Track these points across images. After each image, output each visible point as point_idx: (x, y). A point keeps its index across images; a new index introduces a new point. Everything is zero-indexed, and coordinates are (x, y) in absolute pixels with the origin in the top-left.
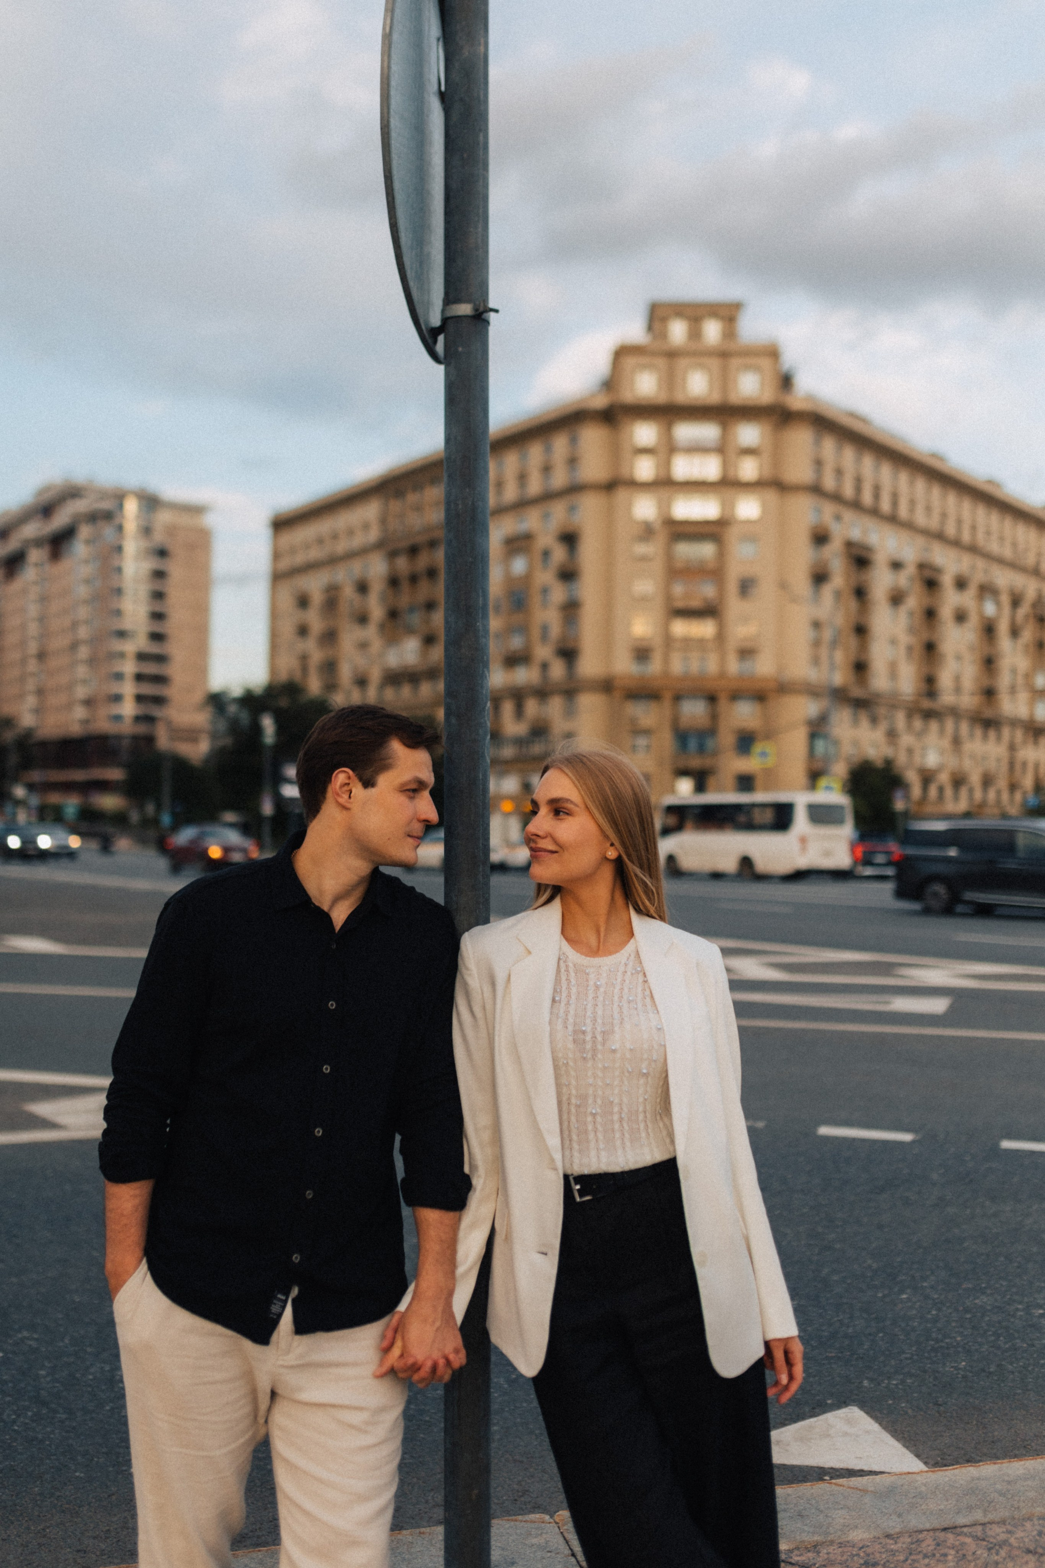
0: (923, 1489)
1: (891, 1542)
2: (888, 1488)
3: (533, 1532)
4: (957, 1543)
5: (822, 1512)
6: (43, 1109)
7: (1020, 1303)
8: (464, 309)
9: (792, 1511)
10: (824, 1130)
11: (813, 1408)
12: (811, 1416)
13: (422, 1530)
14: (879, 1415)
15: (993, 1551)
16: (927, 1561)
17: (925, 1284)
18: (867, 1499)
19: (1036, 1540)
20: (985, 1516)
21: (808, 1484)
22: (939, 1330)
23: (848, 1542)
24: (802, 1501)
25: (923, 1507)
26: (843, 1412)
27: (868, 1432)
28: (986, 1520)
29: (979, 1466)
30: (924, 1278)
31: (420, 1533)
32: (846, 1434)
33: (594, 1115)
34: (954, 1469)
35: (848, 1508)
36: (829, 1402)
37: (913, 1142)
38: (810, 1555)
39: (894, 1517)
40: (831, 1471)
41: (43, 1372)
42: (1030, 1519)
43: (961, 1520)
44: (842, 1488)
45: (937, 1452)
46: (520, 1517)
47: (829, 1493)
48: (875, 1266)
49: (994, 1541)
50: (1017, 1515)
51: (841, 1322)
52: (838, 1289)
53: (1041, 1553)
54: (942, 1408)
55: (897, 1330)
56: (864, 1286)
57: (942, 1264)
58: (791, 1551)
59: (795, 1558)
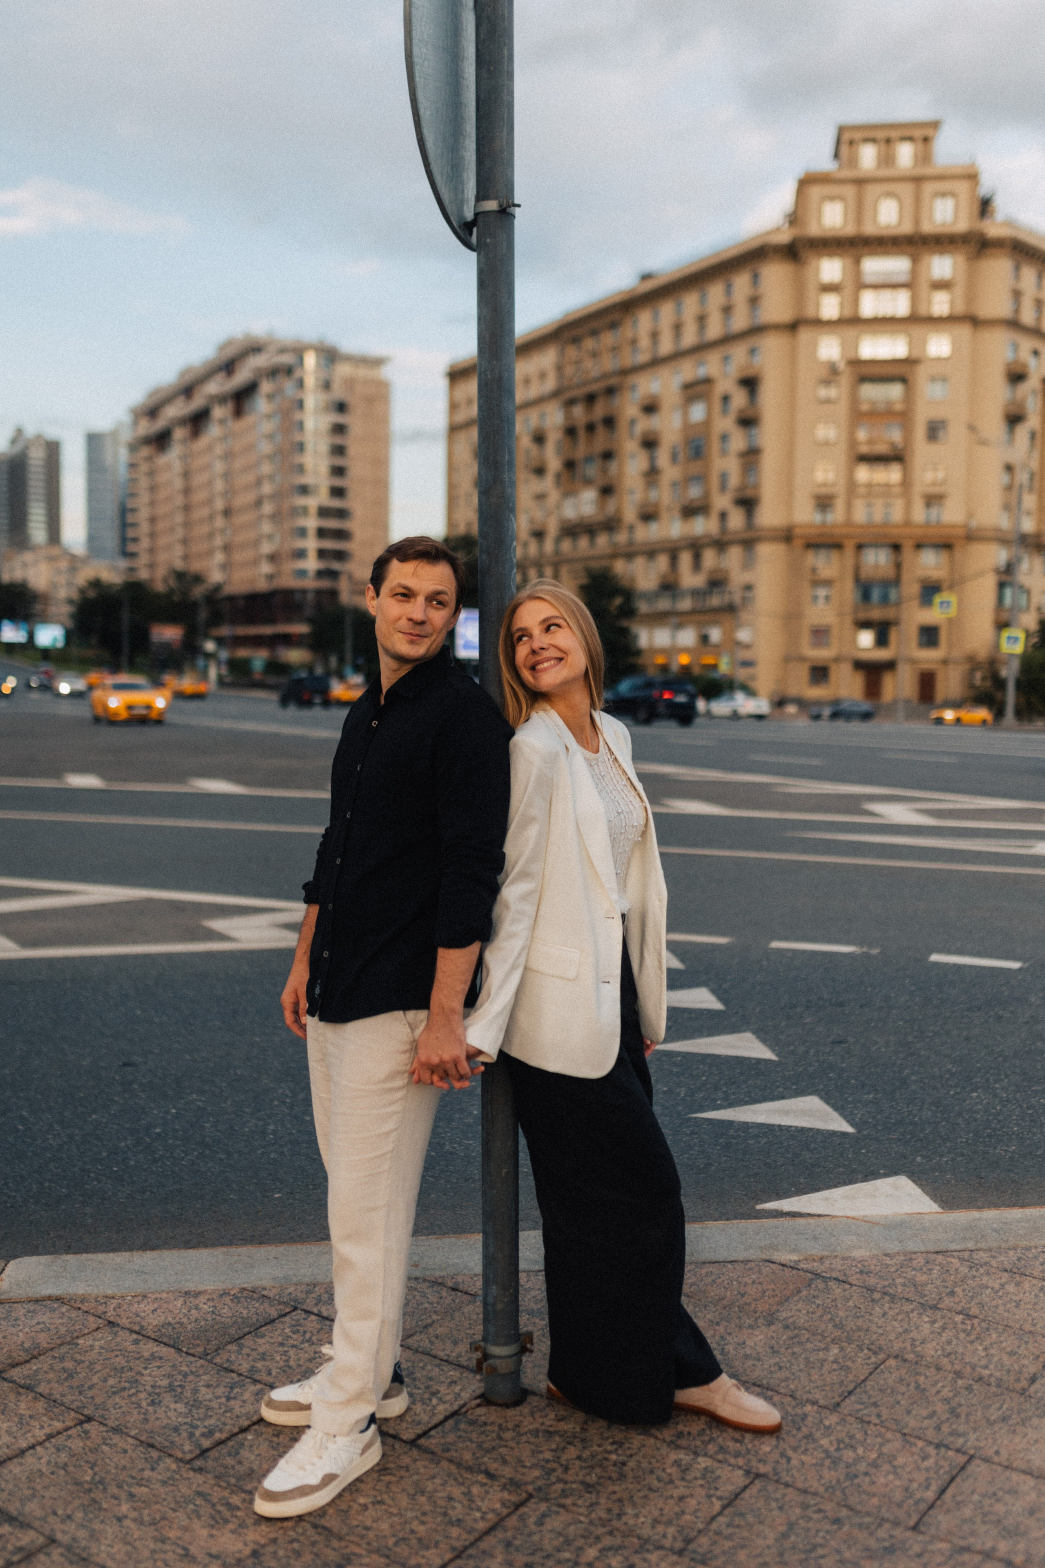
1: (888, 1258)
2: (897, 1223)
4: (944, 1262)
5: (834, 1236)
6: (218, 925)
8: (491, 205)
9: (809, 1234)
10: (935, 958)
11: (866, 1176)
12: (862, 1182)
14: (924, 1183)
15: (974, 1269)
16: (914, 1273)
17: (997, 1086)
18: (876, 1229)
19: (1014, 1264)
20: (975, 1245)
22: (999, 1121)
23: (851, 1257)
24: (819, 1228)
25: (923, 1237)
26: (892, 1180)
27: (910, 1195)
28: (973, 1248)
29: (983, 1210)
30: (996, 1082)
32: (890, 1196)
34: (960, 1212)
35: (858, 1235)
36: (881, 1172)
37: (1020, 969)
38: (815, 1264)
39: (895, 1242)
41: (207, 1125)
42: (1015, 1249)
43: (953, 1246)
47: (844, 1224)
48: (954, 1070)
49: (977, 1262)
50: (1003, 1245)
51: (910, 1112)
52: (914, 1087)
53: (1016, 1272)
54: (983, 1181)
55: (960, 1120)
56: (939, 1085)
57: (1018, 1071)
58: (799, 1261)
59: (802, 1266)
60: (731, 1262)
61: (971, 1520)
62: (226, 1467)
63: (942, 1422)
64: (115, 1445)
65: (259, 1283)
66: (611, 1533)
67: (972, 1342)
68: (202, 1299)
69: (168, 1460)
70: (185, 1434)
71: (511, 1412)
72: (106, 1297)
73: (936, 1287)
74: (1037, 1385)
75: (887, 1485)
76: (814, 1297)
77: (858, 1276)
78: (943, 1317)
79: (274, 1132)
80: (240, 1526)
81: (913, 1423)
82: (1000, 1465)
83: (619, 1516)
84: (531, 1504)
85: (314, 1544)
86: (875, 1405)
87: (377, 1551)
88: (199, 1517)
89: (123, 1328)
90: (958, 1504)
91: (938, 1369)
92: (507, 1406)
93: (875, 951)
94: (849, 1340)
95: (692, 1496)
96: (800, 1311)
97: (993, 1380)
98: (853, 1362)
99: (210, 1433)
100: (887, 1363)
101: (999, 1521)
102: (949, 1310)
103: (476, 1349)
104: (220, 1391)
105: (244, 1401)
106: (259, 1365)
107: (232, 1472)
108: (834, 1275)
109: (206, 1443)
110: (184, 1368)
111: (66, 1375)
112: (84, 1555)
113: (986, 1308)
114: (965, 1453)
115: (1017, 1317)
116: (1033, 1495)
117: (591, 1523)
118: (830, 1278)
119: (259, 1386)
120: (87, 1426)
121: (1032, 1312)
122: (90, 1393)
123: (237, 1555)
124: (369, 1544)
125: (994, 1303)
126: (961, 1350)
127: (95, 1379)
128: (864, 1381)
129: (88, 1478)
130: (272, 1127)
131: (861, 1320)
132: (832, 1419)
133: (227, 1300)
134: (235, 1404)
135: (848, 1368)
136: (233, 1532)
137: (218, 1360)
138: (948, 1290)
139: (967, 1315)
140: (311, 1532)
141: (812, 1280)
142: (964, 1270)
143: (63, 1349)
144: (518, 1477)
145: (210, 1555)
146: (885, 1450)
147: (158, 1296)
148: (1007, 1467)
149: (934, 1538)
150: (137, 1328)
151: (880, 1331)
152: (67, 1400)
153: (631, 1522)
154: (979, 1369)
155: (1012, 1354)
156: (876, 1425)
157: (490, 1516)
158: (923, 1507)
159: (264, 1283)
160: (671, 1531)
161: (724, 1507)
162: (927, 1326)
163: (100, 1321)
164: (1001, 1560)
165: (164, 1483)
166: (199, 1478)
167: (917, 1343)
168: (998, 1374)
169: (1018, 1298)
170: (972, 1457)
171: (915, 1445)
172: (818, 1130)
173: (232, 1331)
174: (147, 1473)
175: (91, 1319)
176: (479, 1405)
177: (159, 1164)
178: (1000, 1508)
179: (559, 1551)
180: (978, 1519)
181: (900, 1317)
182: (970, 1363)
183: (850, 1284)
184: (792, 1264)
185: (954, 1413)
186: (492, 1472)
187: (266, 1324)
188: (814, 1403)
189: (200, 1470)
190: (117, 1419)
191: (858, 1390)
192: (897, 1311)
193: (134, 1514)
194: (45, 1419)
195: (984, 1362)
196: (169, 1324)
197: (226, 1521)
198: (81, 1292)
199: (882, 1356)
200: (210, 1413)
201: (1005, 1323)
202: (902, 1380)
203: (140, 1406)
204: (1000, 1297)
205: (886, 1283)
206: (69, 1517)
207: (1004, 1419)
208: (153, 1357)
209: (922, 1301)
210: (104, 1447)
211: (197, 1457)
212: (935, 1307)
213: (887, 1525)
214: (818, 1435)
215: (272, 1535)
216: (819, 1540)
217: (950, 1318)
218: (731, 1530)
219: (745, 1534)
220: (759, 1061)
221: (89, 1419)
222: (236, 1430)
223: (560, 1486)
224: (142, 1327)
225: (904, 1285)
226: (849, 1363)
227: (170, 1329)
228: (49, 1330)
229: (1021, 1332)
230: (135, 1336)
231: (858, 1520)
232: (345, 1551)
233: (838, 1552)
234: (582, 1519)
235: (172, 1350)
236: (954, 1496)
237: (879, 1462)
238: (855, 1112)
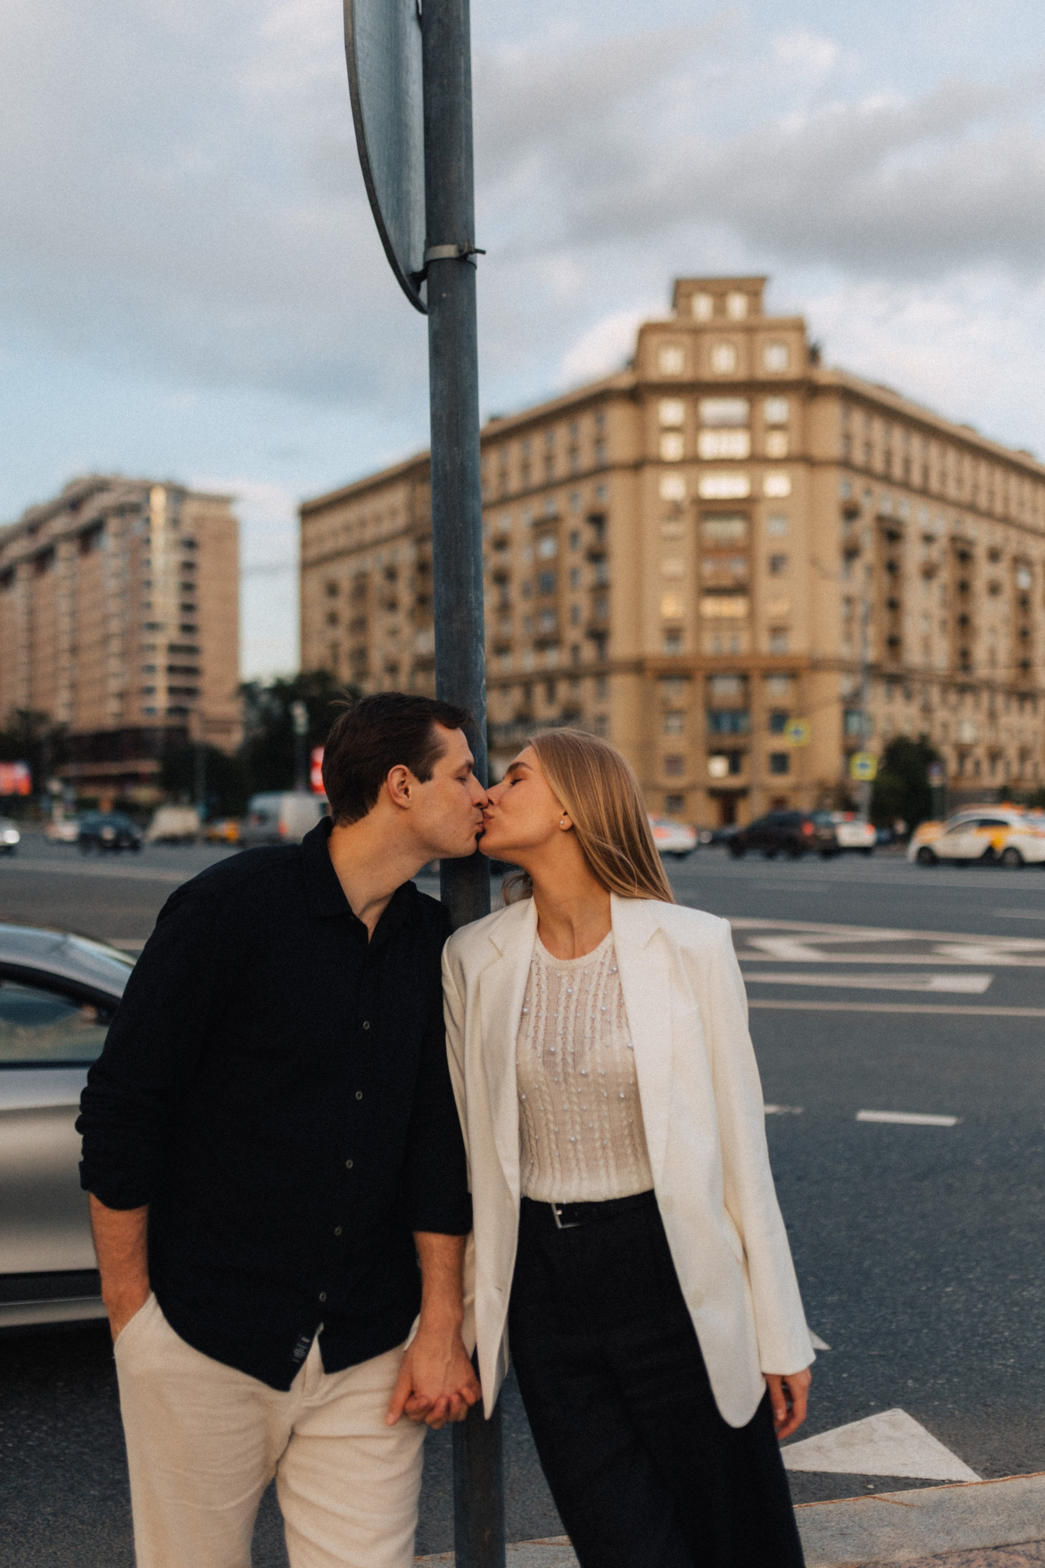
0: (972, 1503)
1: (940, 1562)
2: (935, 1503)
3: (560, 1555)
4: (1009, 1563)
5: (865, 1530)
8: (448, 251)
9: (834, 1529)
10: (864, 1116)
11: (856, 1411)
12: (854, 1420)
13: (444, 1555)
14: (924, 1417)
17: (970, 1276)
18: (913, 1515)
20: (1039, 1532)
21: (851, 1499)
22: (986, 1324)
23: (894, 1563)
24: (845, 1518)
25: (972, 1523)
26: (886, 1415)
27: (914, 1436)
28: (1038, 1537)
29: (1032, 1476)
30: (969, 1270)
31: (441, 1558)
32: (890, 1438)
33: (574, 1143)
34: (1004, 1480)
35: (894, 1525)
36: (872, 1404)
37: (954, 1127)
39: (941, 1535)
40: (875, 1479)
43: (1014, 1537)
44: (886, 1503)
45: (985, 1457)
46: (547, 1540)
47: (872, 1509)
48: (918, 1257)
51: (884, 1318)
52: (879, 1283)
54: (990, 1409)
55: (942, 1326)
56: (907, 1279)
57: (987, 1255)
93: (798, 1111)
238: (824, 1320)
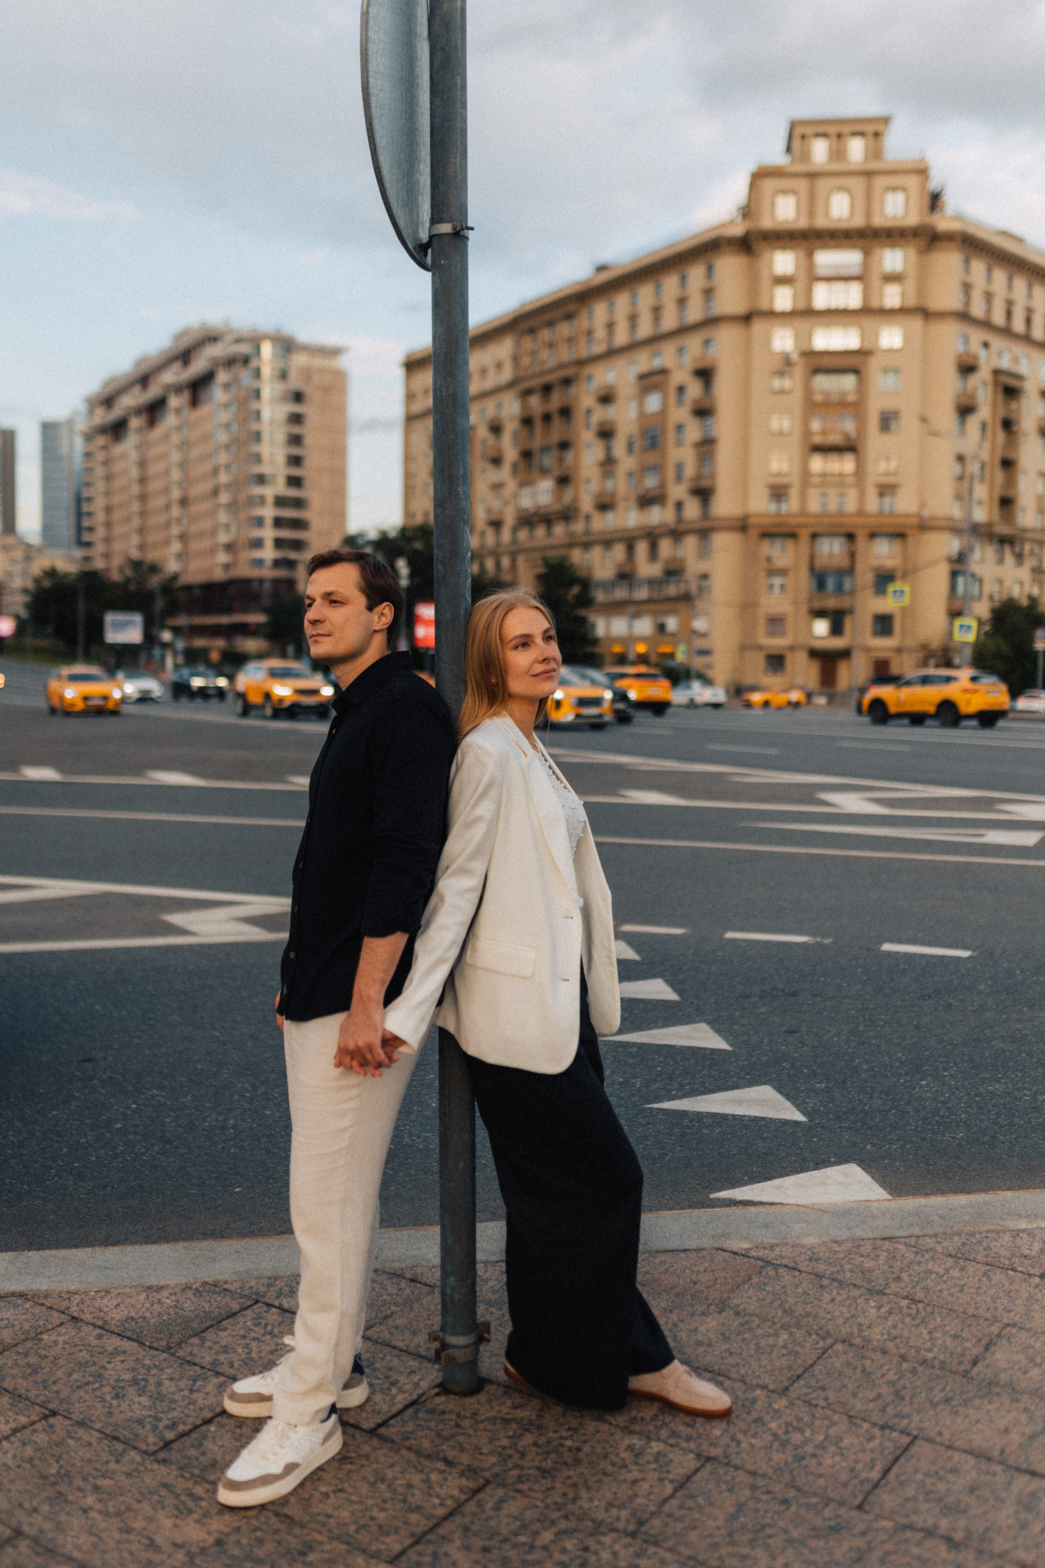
0: (876, 1212)
1: (836, 1245)
2: (846, 1210)
4: (891, 1248)
5: (784, 1224)
6: (177, 919)
7: (1030, 1090)
8: (446, 228)
9: (759, 1222)
10: (887, 947)
11: (818, 1164)
12: (814, 1170)
14: (873, 1170)
15: (920, 1255)
16: (862, 1259)
17: (946, 1073)
18: (825, 1216)
19: (959, 1249)
20: (921, 1231)
22: (948, 1108)
23: (800, 1244)
24: (770, 1217)
25: (871, 1223)
26: (842, 1167)
27: (860, 1182)
28: (920, 1234)
29: (929, 1197)
30: (945, 1069)
32: (840, 1183)
35: (808, 1222)
36: (833, 1160)
37: (970, 957)
38: (766, 1252)
39: (844, 1230)
41: (168, 1120)
42: (959, 1234)
43: (900, 1233)
48: (904, 1058)
49: (923, 1248)
50: (949, 1231)
51: (861, 1101)
52: (864, 1076)
53: (960, 1257)
54: (931, 1168)
55: (909, 1108)
56: (889, 1074)
57: (966, 1058)
58: (750, 1249)
59: (753, 1253)
60: (684, 1251)
61: (914, 1499)
62: (189, 1458)
63: (888, 1405)
64: (80, 1439)
65: (219, 1277)
66: (566, 1517)
67: (917, 1326)
68: (165, 1293)
69: (133, 1453)
70: (148, 1427)
71: (470, 1401)
72: (69, 1292)
73: (884, 1273)
74: (979, 1367)
75: (833, 1466)
76: (764, 1284)
77: (807, 1263)
78: (889, 1302)
79: (234, 1127)
80: (204, 1516)
81: (859, 1406)
82: (942, 1444)
83: (575, 1500)
84: (488, 1490)
85: (276, 1532)
86: (823, 1388)
87: (338, 1538)
88: (163, 1508)
89: (87, 1323)
90: (901, 1483)
91: (884, 1352)
92: (464, 1394)
93: (828, 941)
94: (798, 1326)
95: (644, 1479)
96: (750, 1298)
97: (936, 1363)
98: (802, 1347)
99: (173, 1426)
100: (835, 1347)
101: (940, 1500)
102: (895, 1295)
103: (435, 1339)
104: (183, 1384)
105: (207, 1394)
106: (222, 1358)
107: (195, 1463)
108: (784, 1262)
109: (170, 1435)
110: (147, 1362)
111: (30, 1370)
112: (50, 1546)
113: (930, 1293)
114: (908, 1434)
115: (961, 1301)
116: (974, 1473)
117: (547, 1507)
118: (780, 1265)
119: (222, 1379)
120: (52, 1420)
121: (974, 1296)
122: (55, 1388)
123: (201, 1544)
124: (330, 1531)
125: (939, 1287)
126: (906, 1333)
127: (59, 1374)
128: (811, 1366)
129: (53, 1471)
130: (231, 1122)
131: (809, 1306)
132: (780, 1403)
133: (190, 1294)
134: (198, 1397)
135: (797, 1354)
136: (197, 1521)
137: (181, 1353)
138: (895, 1275)
139: (913, 1300)
140: (273, 1520)
141: (762, 1267)
142: (910, 1256)
143: (29, 1344)
144: (476, 1463)
145: (175, 1545)
146: (832, 1432)
147: (122, 1291)
148: (949, 1447)
149: (878, 1517)
150: (100, 1323)
151: (829, 1317)
152: (32, 1394)
153: (586, 1505)
154: (923, 1352)
155: (955, 1337)
156: (823, 1408)
157: (449, 1502)
158: (868, 1487)
159: (226, 1277)
160: (624, 1513)
161: (676, 1490)
162: (873, 1311)
163: (64, 1316)
164: (942, 1537)
165: (129, 1475)
166: (163, 1470)
167: (864, 1328)
168: (942, 1357)
169: (962, 1283)
170: (915, 1438)
171: (861, 1427)
172: (771, 1119)
173: (195, 1325)
174: (112, 1466)
175: (55, 1314)
176: (437, 1394)
177: (120, 1160)
178: (941, 1487)
179: (516, 1535)
180: (921, 1498)
181: (847, 1303)
182: (914, 1346)
183: (799, 1271)
184: (743, 1252)
185: (898, 1394)
186: (450, 1459)
187: (229, 1317)
188: (764, 1387)
189: (164, 1461)
190: (81, 1413)
191: (806, 1375)
192: (844, 1296)
193: (99, 1506)
194: (10, 1414)
195: (929, 1345)
196: (132, 1318)
197: (190, 1511)
198: (44, 1288)
199: (829, 1341)
200: (173, 1406)
201: (949, 1307)
202: (848, 1364)
203: (103, 1400)
204: (945, 1282)
205: (835, 1269)
206: (35, 1510)
207: (947, 1400)
208: (117, 1352)
209: (868, 1286)
210: (70, 1441)
211: (161, 1449)
212: (881, 1293)
213: (833, 1505)
214: (767, 1418)
215: (236, 1524)
216: (767, 1521)
217: (896, 1303)
218: (682, 1512)
219: (696, 1515)
220: (713, 1051)
221: (54, 1413)
222: (198, 1422)
223: (515, 1472)
224: (106, 1322)
225: (852, 1271)
226: (798, 1349)
227: (133, 1324)
228: (13, 1326)
229: (964, 1316)
230: (98, 1331)
231: (804, 1500)
232: (307, 1538)
233: (785, 1531)
234: (539, 1503)
235: (135, 1344)
236: (897, 1476)
237: (826, 1443)
238: (808, 1101)
